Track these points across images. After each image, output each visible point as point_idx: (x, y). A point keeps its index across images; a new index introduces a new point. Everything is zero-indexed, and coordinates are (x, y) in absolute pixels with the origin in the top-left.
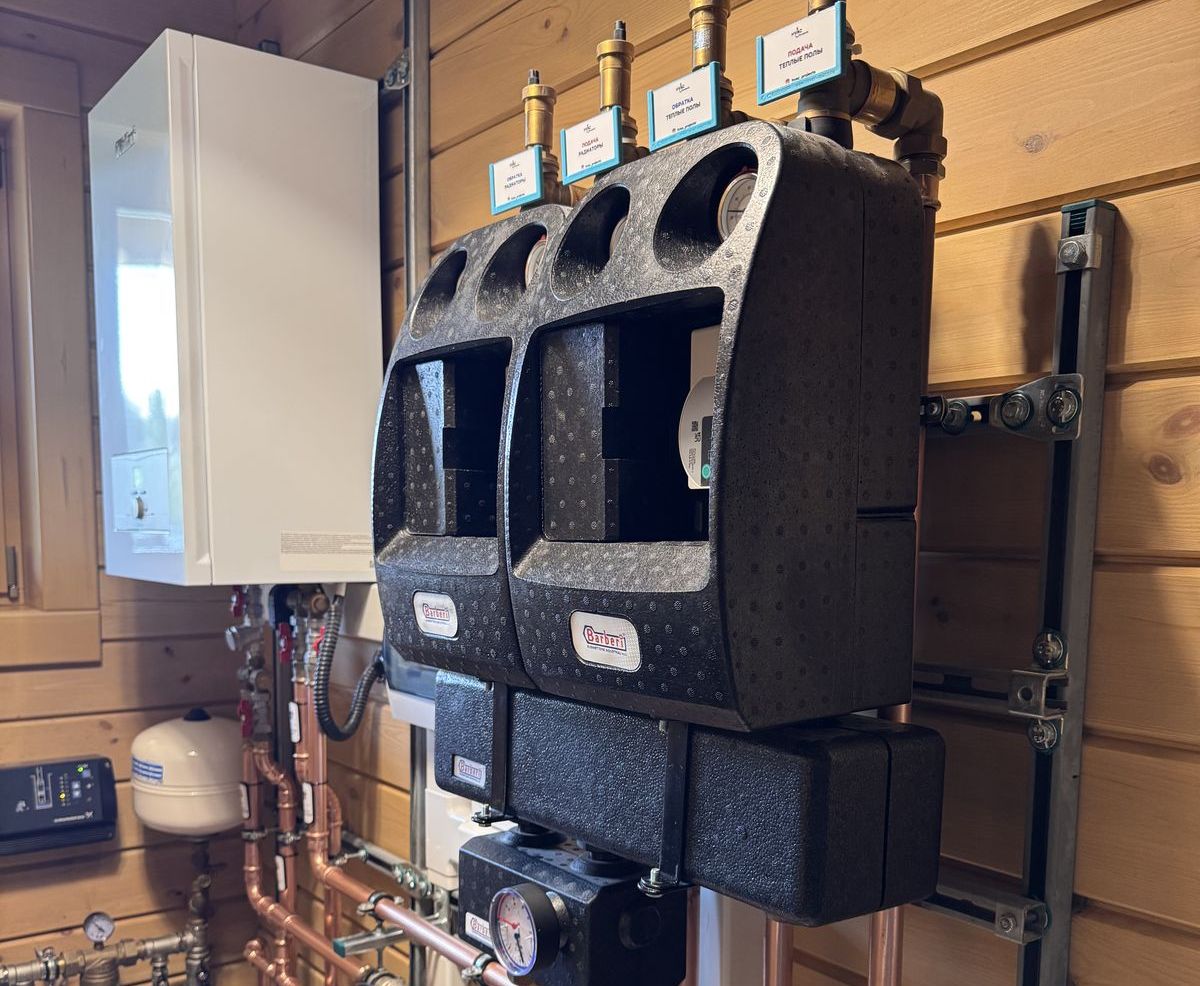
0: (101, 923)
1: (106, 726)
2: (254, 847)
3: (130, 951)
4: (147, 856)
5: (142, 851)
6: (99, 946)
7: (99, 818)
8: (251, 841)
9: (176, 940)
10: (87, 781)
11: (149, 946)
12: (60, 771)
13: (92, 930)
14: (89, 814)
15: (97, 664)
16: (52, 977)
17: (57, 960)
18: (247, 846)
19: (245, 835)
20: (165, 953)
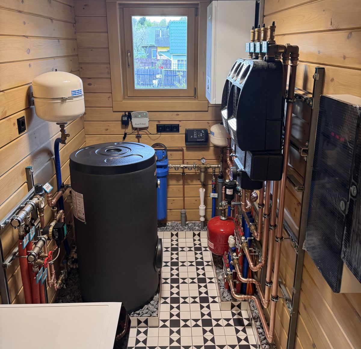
0: (204, 160)
1: (208, 123)
2: (228, 151)
3: (208, 166)
4: (214, 149)
5: (213, 148)
6: (203, 164)
7: (205, 140)
8: (228, 150)
9: (217, 166)
10: (203, 133)
11: (212, 166)
12: (199, 131)
13: (202, 161)
14: (203, 140)
15: (207, 111)
16: (195, 168)
17: (196, 165)
18: (227, 150)
19: (227, 148)
20: (215, 168)
